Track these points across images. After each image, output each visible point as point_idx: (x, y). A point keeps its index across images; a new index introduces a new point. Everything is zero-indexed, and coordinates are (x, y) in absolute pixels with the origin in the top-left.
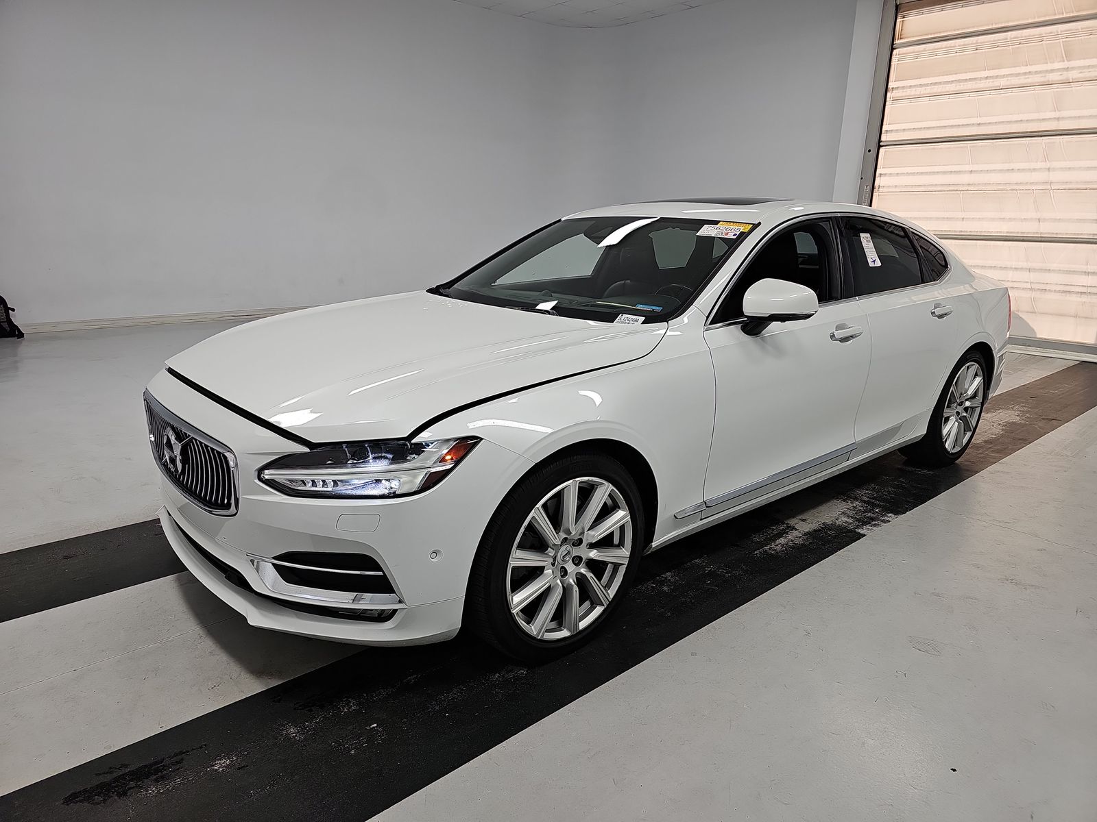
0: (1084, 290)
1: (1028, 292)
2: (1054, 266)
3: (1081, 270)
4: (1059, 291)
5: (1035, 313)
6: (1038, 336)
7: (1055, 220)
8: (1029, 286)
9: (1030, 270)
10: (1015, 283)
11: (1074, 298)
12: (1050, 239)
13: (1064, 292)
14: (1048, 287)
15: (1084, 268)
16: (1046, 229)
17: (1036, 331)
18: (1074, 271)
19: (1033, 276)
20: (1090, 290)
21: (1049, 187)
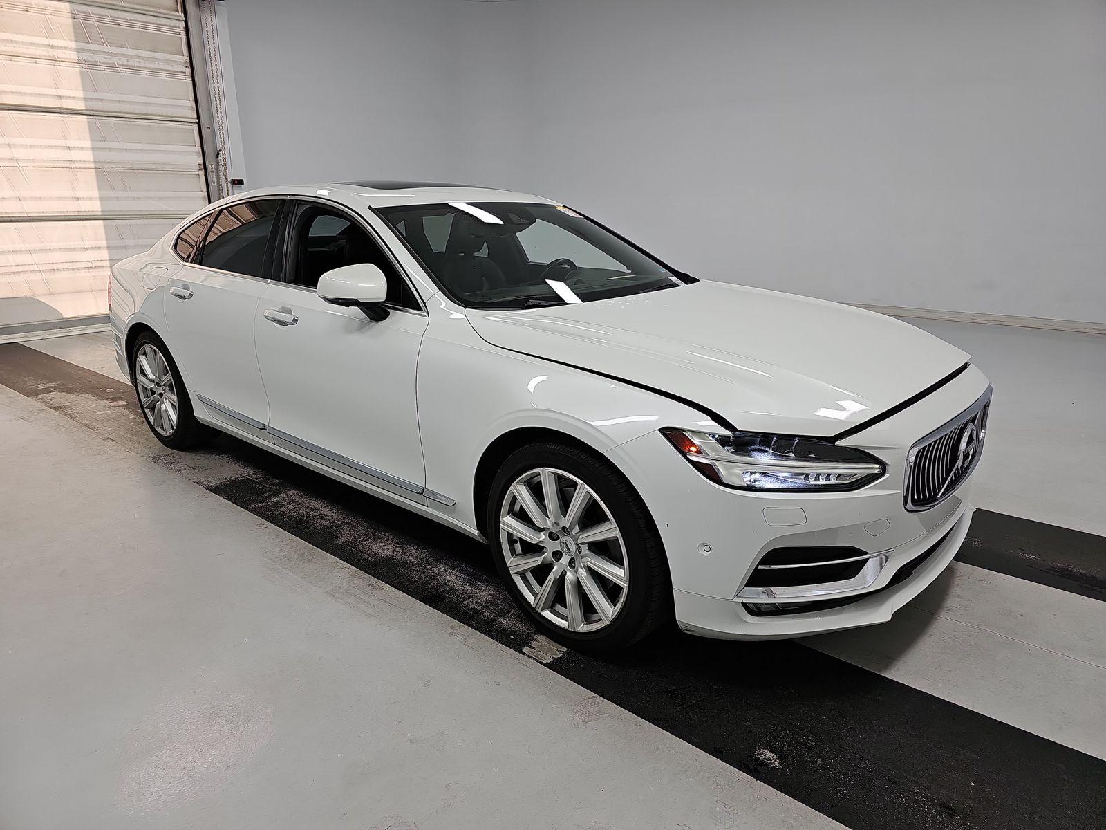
0: (90, 265)
1: (38, 274)
2: (53, 245)
3: (80, 247)
4: (68, 269)
5: (53, 294)
6: (64, 316)
7: (35, 199)
8: (35, 268)
9: (30, 251)
10: (19, 267)
11: (83, 273)
12: (39, 218)
13: (73, 269)
14: (55, 267)
15: (81, 244)
16: (30, 208)
17: (60, 311)
18: (74, 248)
19: (36, 258)
20: (94, 264)
21: (16, 164)
